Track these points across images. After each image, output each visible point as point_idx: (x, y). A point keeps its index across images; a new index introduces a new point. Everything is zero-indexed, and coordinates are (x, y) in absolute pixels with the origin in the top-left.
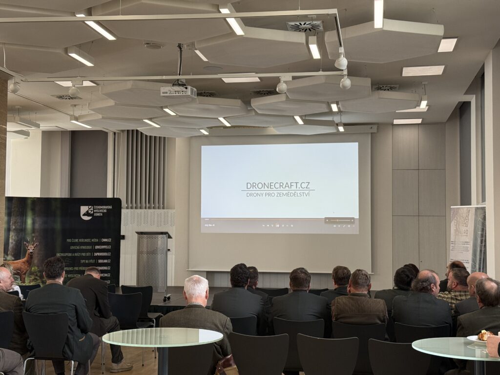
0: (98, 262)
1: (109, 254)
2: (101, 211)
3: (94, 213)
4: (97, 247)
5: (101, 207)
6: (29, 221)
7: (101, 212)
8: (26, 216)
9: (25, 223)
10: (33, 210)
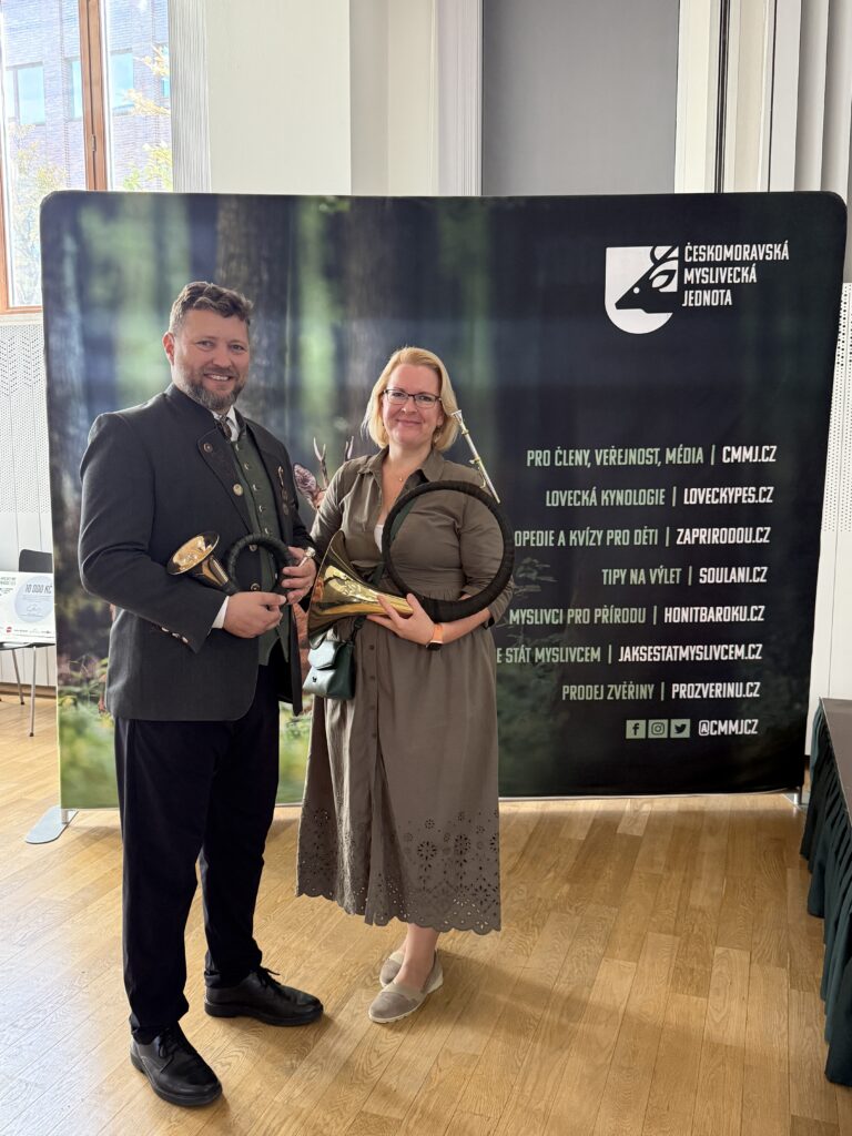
0: (696, 576)
1: (760, 536)
2: (724, 275)
3: (683, 287)
4: (697, 496)
5: (728, 253)
6: (316, 344)
7: (725, 286)
8: (297, 314)
9: (296, 353)
10: (333, 273)
